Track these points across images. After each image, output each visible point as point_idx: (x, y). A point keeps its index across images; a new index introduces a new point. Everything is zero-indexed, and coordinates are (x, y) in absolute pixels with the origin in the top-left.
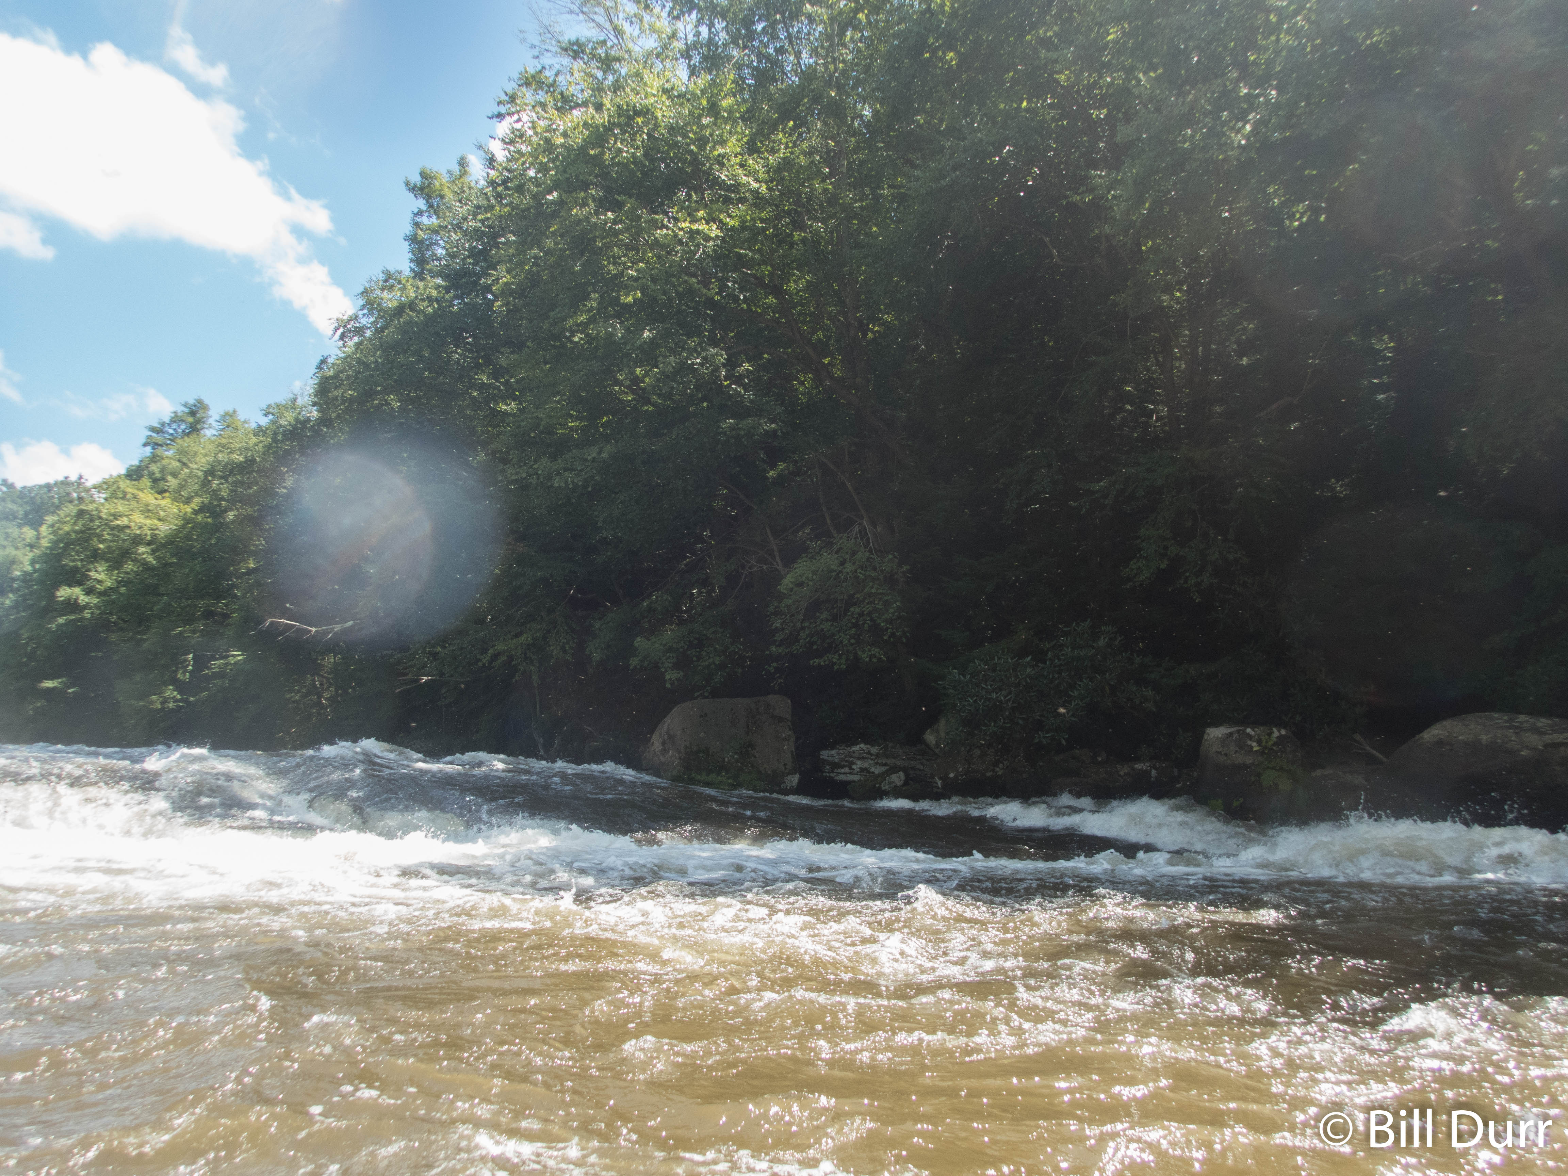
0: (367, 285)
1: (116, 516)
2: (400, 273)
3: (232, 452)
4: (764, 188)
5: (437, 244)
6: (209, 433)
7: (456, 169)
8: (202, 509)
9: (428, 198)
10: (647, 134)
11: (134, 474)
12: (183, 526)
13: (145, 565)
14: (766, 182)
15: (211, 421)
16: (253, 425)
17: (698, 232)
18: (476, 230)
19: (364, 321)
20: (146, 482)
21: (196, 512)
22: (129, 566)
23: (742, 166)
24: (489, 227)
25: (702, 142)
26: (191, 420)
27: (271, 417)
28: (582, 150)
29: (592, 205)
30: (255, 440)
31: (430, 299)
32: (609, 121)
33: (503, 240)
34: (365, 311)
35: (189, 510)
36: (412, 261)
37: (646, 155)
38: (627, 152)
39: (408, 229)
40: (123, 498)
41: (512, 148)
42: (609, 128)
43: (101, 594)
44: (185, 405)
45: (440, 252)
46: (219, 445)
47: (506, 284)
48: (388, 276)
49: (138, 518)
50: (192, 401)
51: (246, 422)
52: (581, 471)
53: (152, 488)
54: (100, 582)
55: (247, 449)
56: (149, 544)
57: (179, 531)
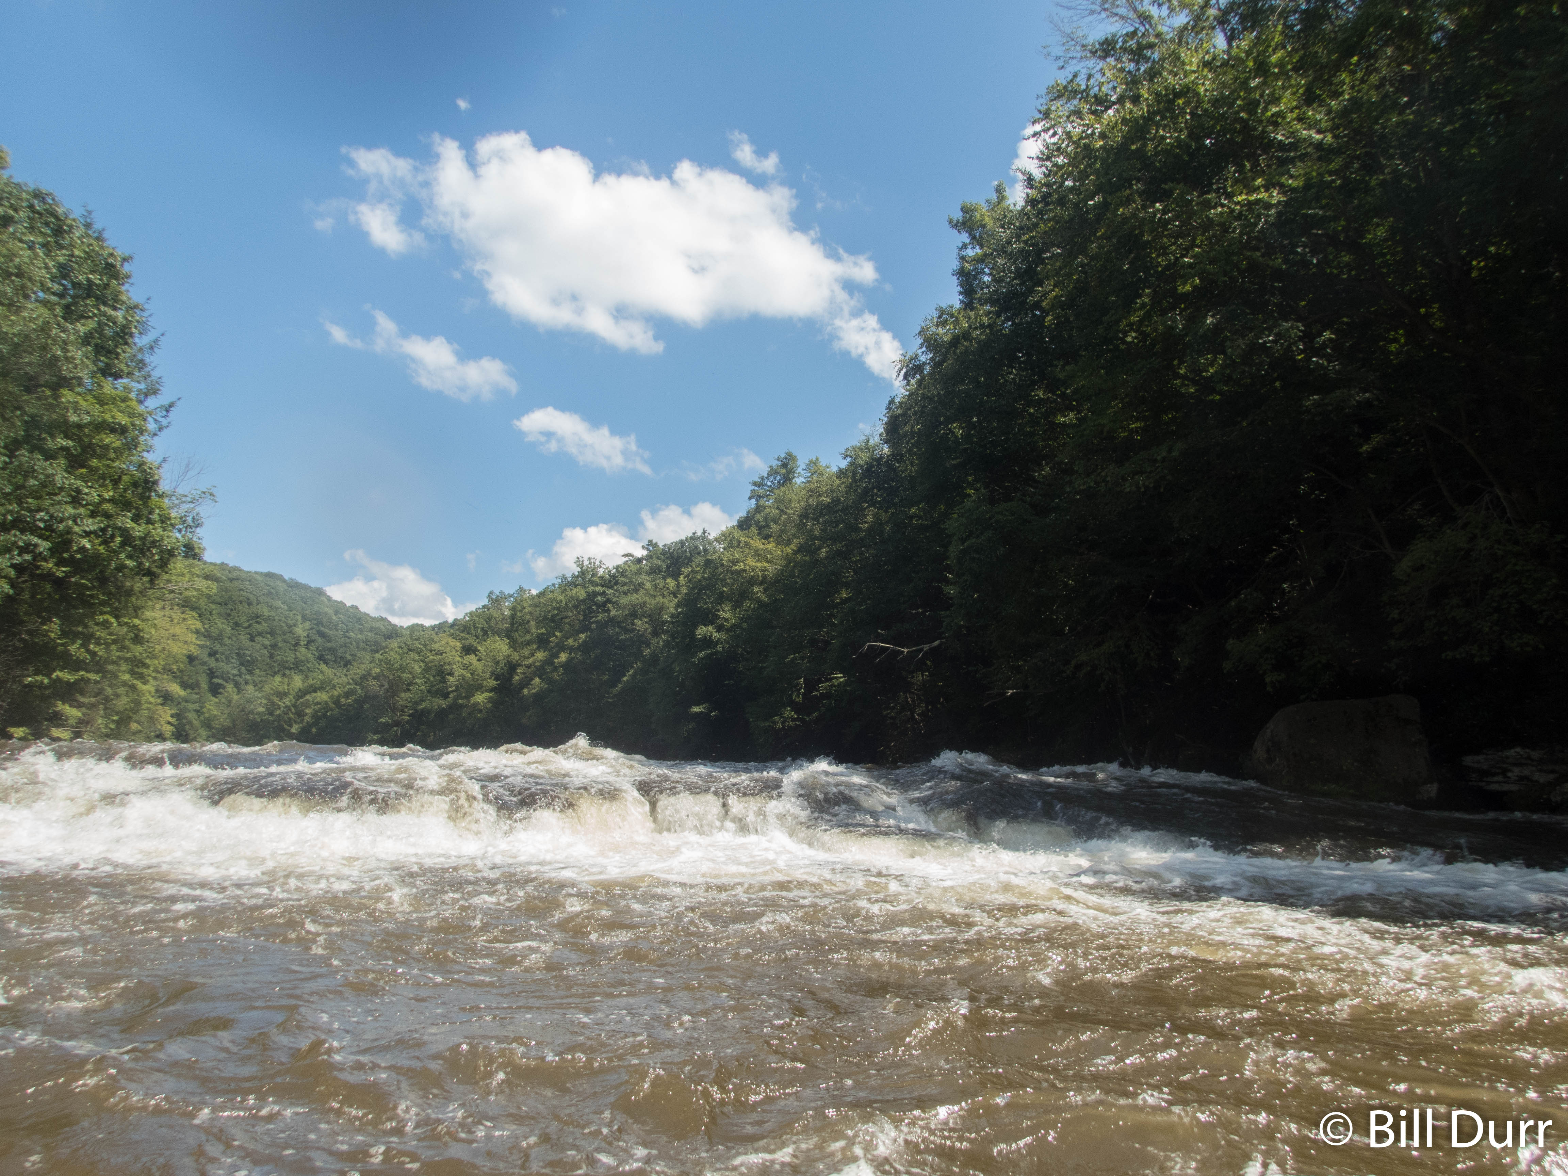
0: (923, 324)
1: (735, 562)
2: (952, 307)
3: (820, 495)
4: (1329, 138)
5: (984, 273)
6: (799, 481)
7: (994, 197)
8: (800, 549)
9: (971, 232)
10: (1190, 114)
11: (744, 524)
12: (786, 566)
13: (759, 601)
14: (1331, 130)
15: (799, 470)
16: (834, 469)
17: (1258, 201)
18: (1021, 251)
19: (923, 358)
20: (754, 530)
21: (795, 552)
22: (747, 604)
23: (1300, 119)
24: (1032, 245)
25: (1251, 106)
26: (784, 471)
27: (849, 459)
28: (1123, 147)
29: (1139, 200)
30: (838, 482)
31: (982, 326)
32: (1148, 111)
33: (1048, 254)
34: (924, 349)
35: (790, 551)
36: (961, 293)
37: (1190, 135)
38: (1171, 137)
39: (955, 264)
40: (738, 546)
41: (1048, 163)
42: (1148, 119)
43: (729, 630)
44: (778, 459)
45: (987, 279)
46: (811, 490)
47: (1055, 297)
48: (942, 312)
49: (751, 562)
50: (783, 455)
51: (827, 467)
52: (1151, 472)
53: (759, 534)
54: (726, 620)
55: (832, 491)
56: (761, 584)
57: (783, 570)
